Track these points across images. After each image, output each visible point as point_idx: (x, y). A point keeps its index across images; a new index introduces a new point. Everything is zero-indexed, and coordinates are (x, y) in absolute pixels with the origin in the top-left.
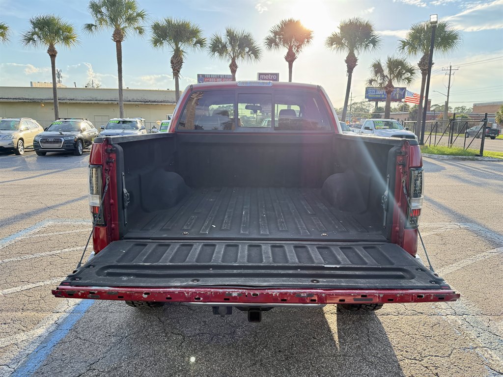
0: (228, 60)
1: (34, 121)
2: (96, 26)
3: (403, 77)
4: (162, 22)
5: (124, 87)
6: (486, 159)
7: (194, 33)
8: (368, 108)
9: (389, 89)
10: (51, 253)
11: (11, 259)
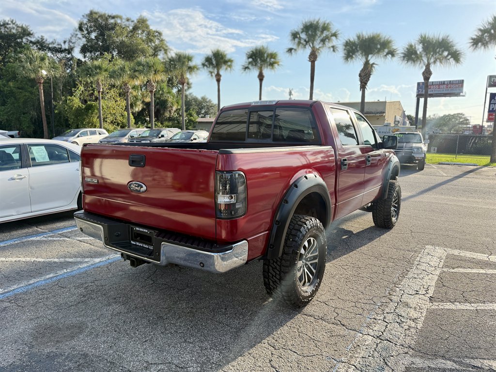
2: (295, 50)
4: (353, 38)
7: (387, 44)
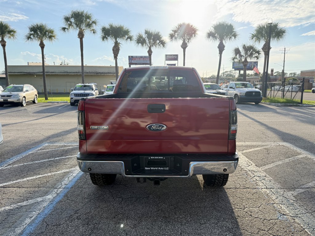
0: (147, 48)
1: (32, 86)
2: (68, 29)
3: (254, 56)
4: (107, 26)
5: (84, 65)
6: (304, 105)
7: (127, 32)
8: (234, 75)
9: (245, 63)
10: (49, 160)
11: (28, 163)
